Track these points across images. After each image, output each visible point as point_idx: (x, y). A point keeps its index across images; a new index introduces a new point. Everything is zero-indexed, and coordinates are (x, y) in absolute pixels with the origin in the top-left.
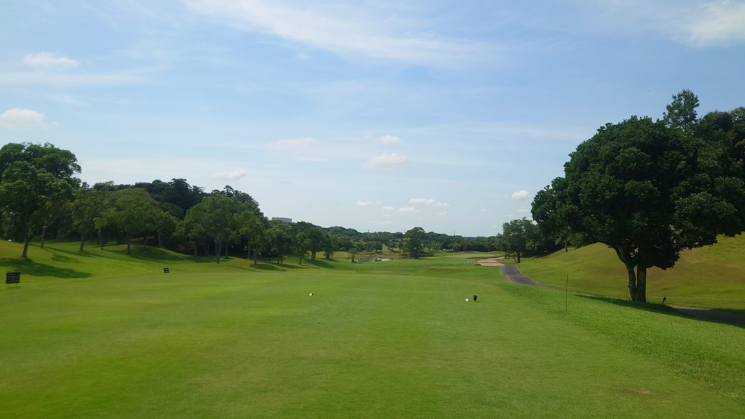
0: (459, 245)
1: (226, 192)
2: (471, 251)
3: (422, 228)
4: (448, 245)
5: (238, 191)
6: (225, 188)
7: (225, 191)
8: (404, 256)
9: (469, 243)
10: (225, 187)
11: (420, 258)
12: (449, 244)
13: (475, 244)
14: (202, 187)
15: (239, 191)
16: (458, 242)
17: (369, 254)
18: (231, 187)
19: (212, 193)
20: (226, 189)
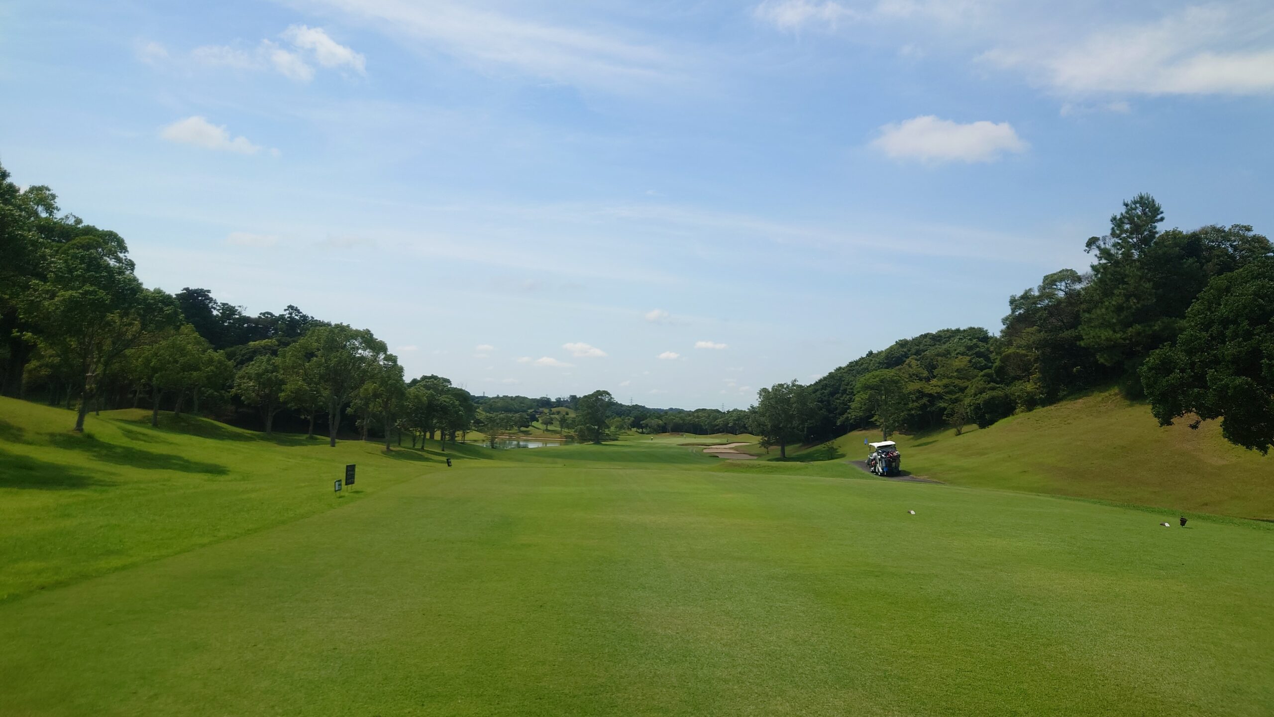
0: (661, 422)
1: (288, 317)
2: (681, 433)
3: (609, 391)
4: (641, 422)
5: (307, 317)
6: (285, 310)
7: (285, 315)
8: (569, 439)
9: (677, 420)
10: (287, 308)
11: (603, 443)
12: (644, 420)
13: (687, 421)
14: (240, 306)
15: (309, 316)
16: (658, 418)
17: (507, 434)
18: (298, 308)
19: (259, 317)
20: (288, 312)
